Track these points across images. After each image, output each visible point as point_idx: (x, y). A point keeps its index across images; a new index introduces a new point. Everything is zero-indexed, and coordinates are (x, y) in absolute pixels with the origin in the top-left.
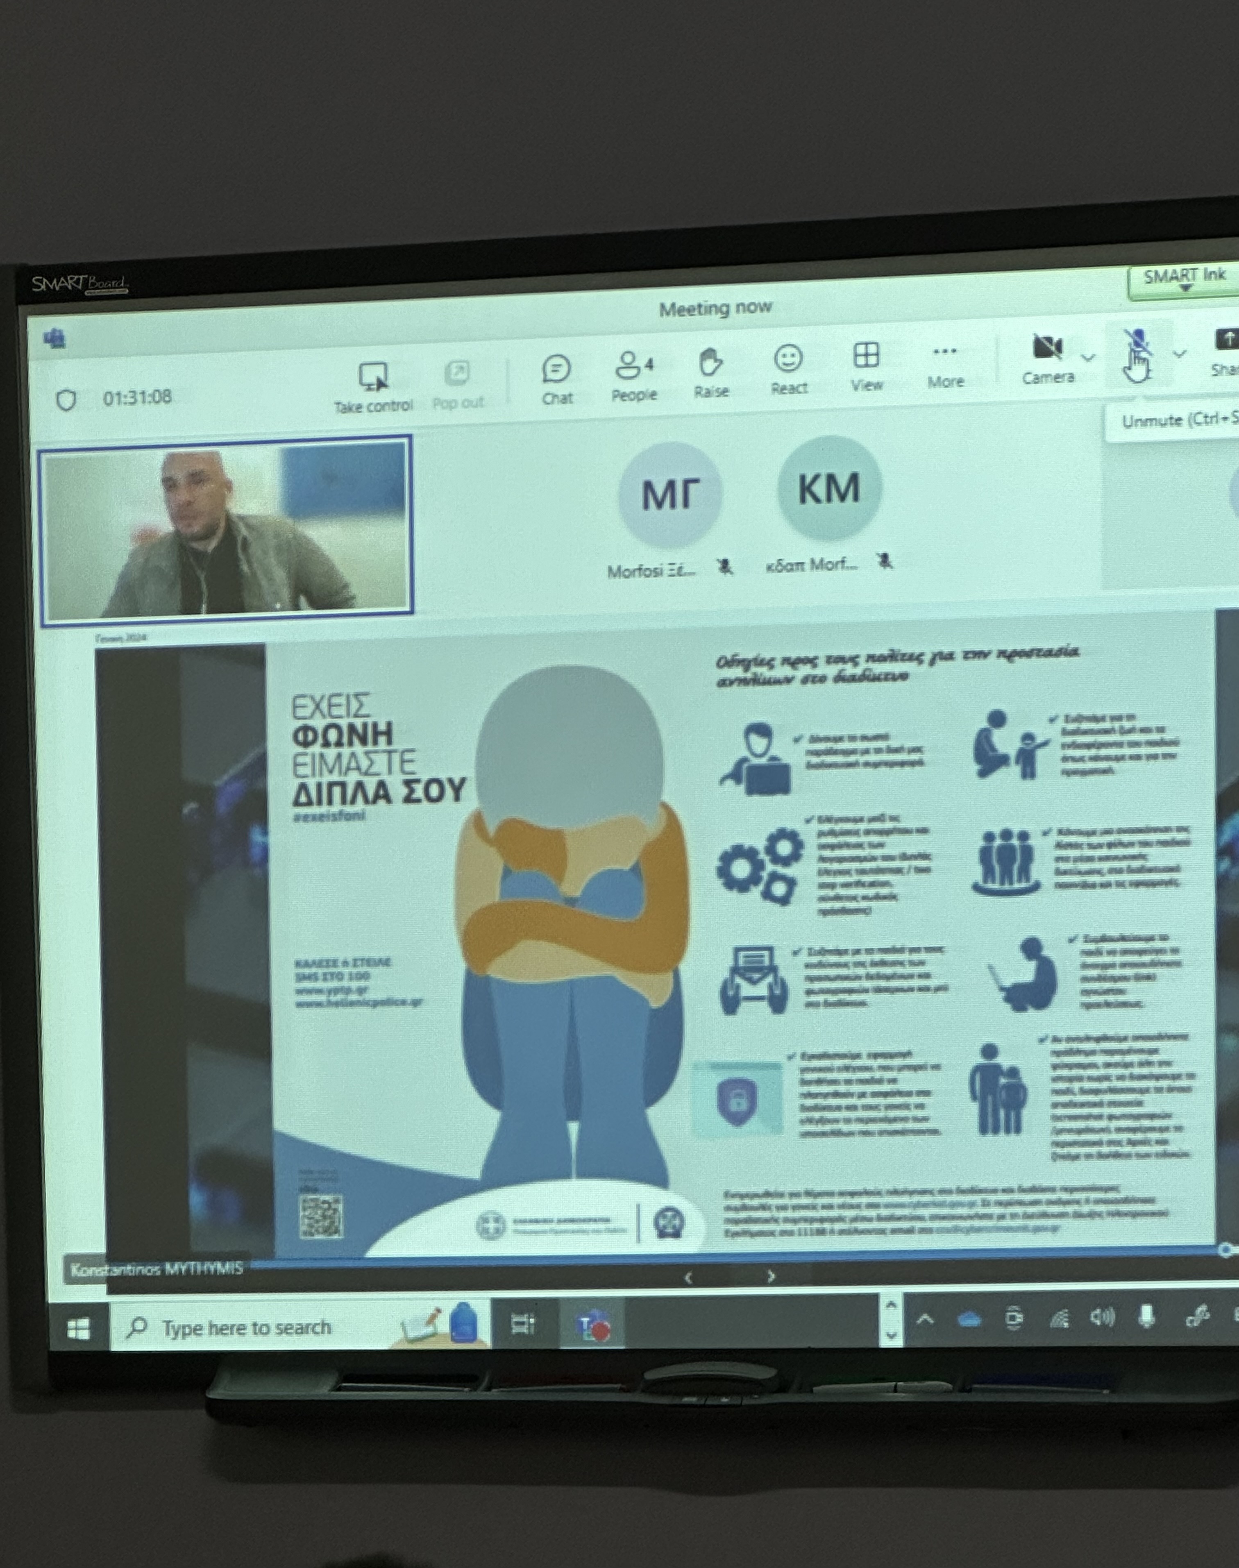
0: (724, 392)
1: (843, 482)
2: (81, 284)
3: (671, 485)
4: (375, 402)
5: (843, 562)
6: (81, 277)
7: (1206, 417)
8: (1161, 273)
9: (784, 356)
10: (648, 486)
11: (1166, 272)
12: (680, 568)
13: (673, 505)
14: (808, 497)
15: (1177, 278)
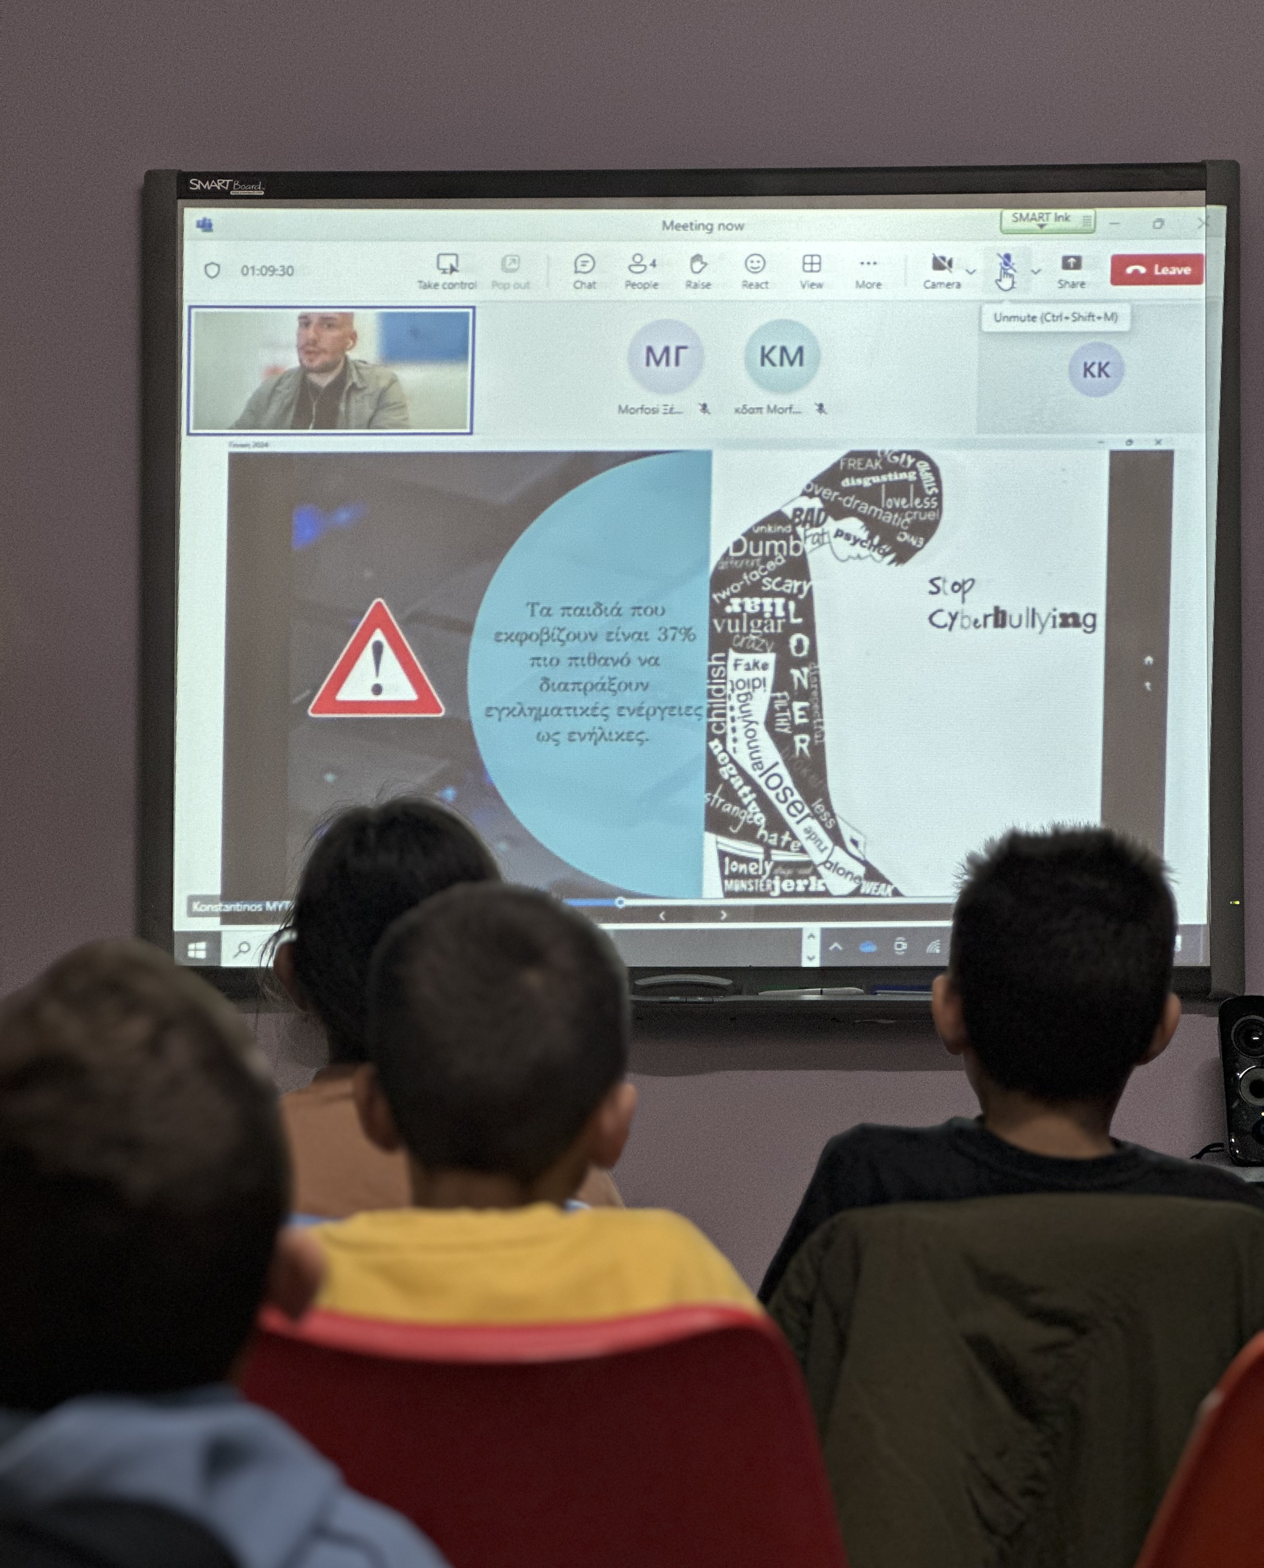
0: (708, 285)
1: (792, 352)
2: (227, 186)
3: (667, 350)
4: (448, 281)
5: (790, 408)
6: (228, 181)
7: (1053, 316)
8: (1024, 215)
9: (752, 262)
10: (650, 350)
11: (1028, 215)
12: (672, 409)
13: (668, 364)
14: (766, 361)
15: (1035, 219)
